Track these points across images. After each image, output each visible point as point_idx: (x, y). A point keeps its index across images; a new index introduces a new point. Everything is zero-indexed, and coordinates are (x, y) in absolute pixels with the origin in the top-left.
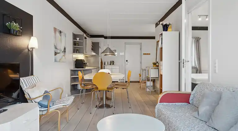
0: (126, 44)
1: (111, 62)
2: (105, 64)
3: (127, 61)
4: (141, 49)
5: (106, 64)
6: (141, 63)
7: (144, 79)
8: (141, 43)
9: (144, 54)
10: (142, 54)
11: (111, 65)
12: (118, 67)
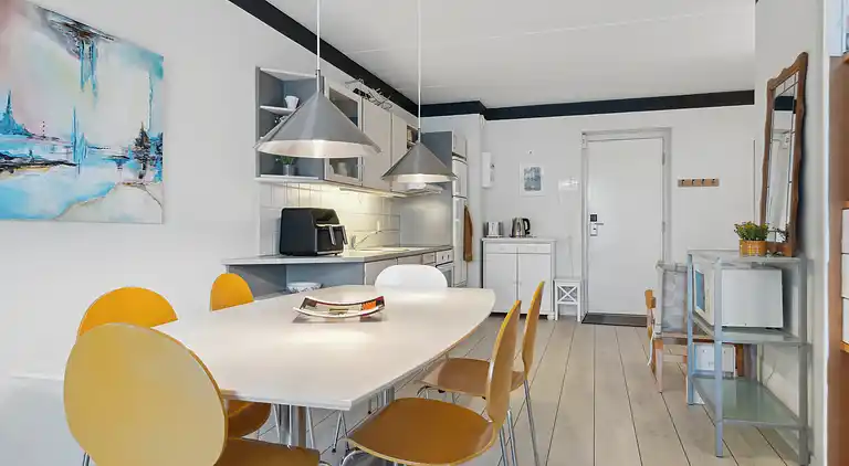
0: (591, 138)
1: (514, 221)
2: (486, 232)
3: (594, 218)
4: (665, 159)
5: (493, 231)
6: (665, 226)
7: (677, 325)
8: (669, 130)
9: (683, 183)
10: (675, 184)
11: (513, 236)
12: (548, 248)
